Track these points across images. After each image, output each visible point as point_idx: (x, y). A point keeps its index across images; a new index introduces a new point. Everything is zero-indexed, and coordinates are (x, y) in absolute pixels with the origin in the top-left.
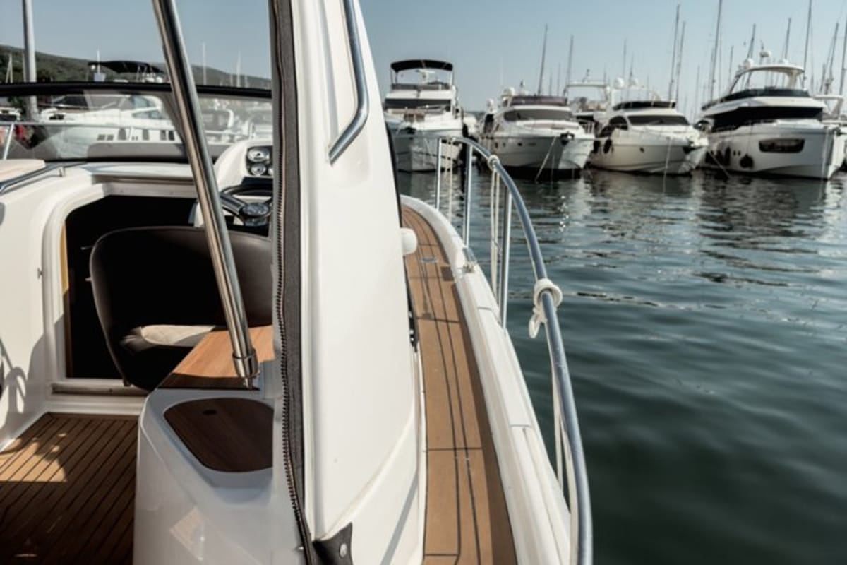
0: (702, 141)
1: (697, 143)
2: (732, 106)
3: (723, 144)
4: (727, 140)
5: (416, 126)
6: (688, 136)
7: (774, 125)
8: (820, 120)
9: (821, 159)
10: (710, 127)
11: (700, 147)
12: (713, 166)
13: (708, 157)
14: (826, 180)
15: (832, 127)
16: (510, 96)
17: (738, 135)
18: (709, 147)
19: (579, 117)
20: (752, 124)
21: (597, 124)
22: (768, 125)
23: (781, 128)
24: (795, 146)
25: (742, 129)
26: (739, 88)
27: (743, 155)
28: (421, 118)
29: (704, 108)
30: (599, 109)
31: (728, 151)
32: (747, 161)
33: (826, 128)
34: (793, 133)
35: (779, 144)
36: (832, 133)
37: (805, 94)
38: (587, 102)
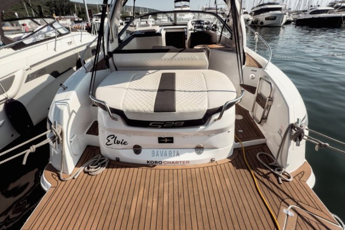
0: (251, 18)
1: (250, 19)
2: (259, 8)
3: (256, 19)
4: (257, 18)
5: (183, 17)
6: (248, 17)
7: (269, 13)
8: (281, 11)
9: (280, 21)
10: (253, 14)
11: (251, 20)
12: (254, 25)
13: (252, 22)
14: (280, 27)
15: (284, 12)
16: (204, 8)
17: (260, 16)
18: (253, 20)
19: (221, 13)
20: (264, 13)
21: (226, 15)
22: (268, 13)
23: (271, 13)
24: (274, 18)
25: (262, 14)
26: (262, 3)
27: (261, 21)
28: (184, 15)
29: (252, 9)
30: (226, 11)
31: (257, 20)
32: (262, 23)
33: (282, 13)
34: (274, 15)
35: (270, 18)
36: (283, 14)
37: (278, 4)
38: (223, 9)
